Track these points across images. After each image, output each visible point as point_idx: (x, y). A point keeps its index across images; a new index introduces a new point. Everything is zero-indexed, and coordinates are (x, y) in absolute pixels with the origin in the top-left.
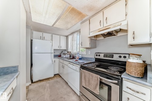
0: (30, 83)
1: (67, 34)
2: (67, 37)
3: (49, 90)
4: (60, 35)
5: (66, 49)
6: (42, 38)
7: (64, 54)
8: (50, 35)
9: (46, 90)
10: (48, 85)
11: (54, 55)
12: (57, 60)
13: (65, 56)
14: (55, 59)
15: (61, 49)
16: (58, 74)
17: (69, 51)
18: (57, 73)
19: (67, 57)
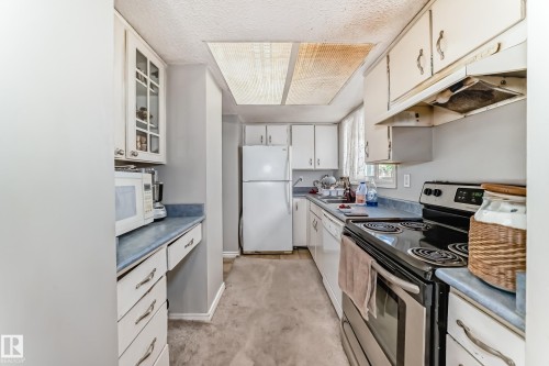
0: (237, 253)
1: (337, 118)
2: (339, 124)
3: (271, 280)
4: (315, 124)
5: (336, 168)
6: (266, 141)
7: (327, 185)
8: (285, 128)
9: (264, 278)
10: (272, 269)
11: (294, 188)
12: (304, 203)
13: (326, 193)
14: (297, 200)
15: (318, 167)
16: (306, 248)
17: (344, 175)
18: (304, 244)
19: (334, 194)
